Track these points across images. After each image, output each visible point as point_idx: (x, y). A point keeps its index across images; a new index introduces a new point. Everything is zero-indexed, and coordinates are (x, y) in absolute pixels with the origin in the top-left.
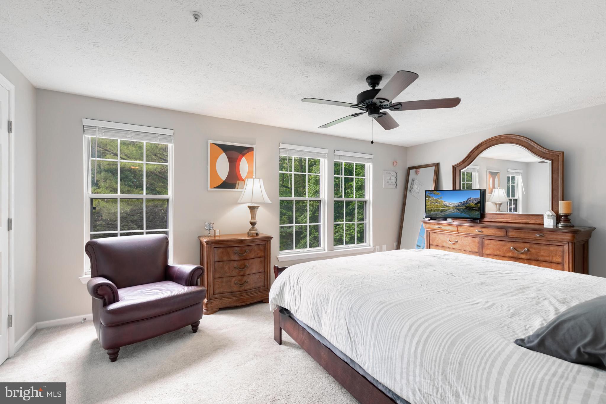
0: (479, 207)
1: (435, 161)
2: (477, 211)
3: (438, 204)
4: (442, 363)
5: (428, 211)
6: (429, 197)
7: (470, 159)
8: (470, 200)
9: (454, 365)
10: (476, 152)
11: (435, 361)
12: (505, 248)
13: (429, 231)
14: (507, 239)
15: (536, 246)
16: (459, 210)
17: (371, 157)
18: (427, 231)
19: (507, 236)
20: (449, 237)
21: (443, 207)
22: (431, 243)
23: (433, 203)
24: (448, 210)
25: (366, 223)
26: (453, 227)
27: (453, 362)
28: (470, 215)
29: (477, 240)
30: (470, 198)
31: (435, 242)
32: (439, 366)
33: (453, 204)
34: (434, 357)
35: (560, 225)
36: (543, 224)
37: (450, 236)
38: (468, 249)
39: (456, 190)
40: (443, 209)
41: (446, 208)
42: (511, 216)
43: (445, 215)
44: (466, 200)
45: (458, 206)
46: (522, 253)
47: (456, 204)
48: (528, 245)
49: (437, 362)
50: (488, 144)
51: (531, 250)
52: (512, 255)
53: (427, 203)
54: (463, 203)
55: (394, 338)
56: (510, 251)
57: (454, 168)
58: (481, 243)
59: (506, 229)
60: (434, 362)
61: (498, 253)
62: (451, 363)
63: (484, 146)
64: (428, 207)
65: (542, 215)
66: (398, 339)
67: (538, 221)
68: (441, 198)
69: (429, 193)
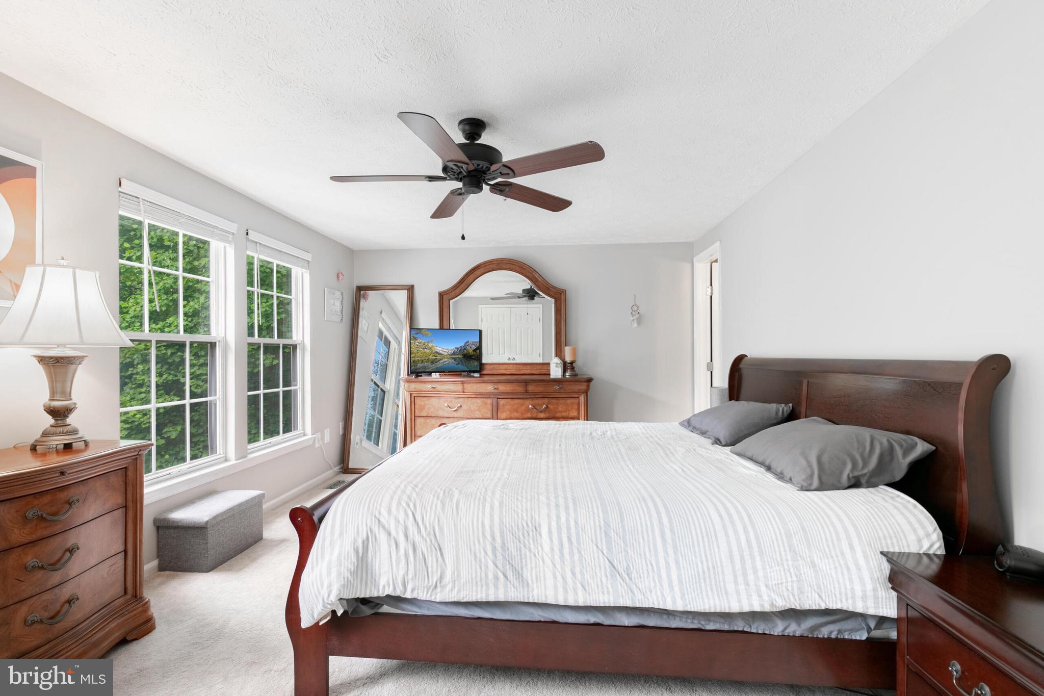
0: (478, 354)
1: (408, 282)
2: (475, 360)
3: (428, 351)
4: (784, 539)
5: (414, 361)
6: (415, 339)
7: (463, 285)
8: (468, 344)
9: (798, 534)
10: (472, 277)
11: (777, 540)
12: (523, 408)
13: (414, 395)
14: (527, 395)
15: (554, 401)
16: (454, 359)
17: (308, 257)
18: (411, 394)
19: (527, 392)
20: (447, 401)
21: (434, 356)
22: (417, 413)
23: (421, 349)
24: (441, 360)
25: (296, 391)
26: (455, 385)
27: (795, 531)
28: (468, 368)
29: (489, 401)
30: (468, 342)
31: (424, 411)
32: (783, 544)
33: (447, 351)
34: (774, 536)
35: (568, 374)
36: (550, 375)
37: (449, 399)
38: (477, 415)
39: (443, 329)
40: (434, 359)
41: (439, 357)
42: (514, 365)
43: (437, 368)
44: (463, 344)
45: (454, 353)
46: (541, 412)
47: (451, 350)
48: (546, 400)
49: (780, 540)
50: (488, 267)
51: (549, 406)
52: (531, 416)
53: (412, 349)
54: (460, 349)
55: (708, 538)
56: (528, 410)
57: (442, 295)
58: (495, 404)
59: (526, 383)
60: (775, 542)
61: (516, 415)
62: (794, 533)
63: (482, 270)
64: (414, 355)
65: (549, 364)
66: (716, 536)
67: (544, 371)
68: (432, 341)
69: (415, 332)
